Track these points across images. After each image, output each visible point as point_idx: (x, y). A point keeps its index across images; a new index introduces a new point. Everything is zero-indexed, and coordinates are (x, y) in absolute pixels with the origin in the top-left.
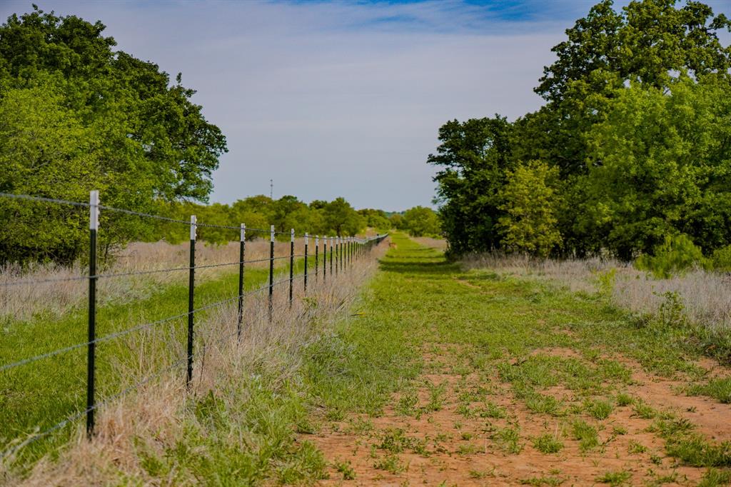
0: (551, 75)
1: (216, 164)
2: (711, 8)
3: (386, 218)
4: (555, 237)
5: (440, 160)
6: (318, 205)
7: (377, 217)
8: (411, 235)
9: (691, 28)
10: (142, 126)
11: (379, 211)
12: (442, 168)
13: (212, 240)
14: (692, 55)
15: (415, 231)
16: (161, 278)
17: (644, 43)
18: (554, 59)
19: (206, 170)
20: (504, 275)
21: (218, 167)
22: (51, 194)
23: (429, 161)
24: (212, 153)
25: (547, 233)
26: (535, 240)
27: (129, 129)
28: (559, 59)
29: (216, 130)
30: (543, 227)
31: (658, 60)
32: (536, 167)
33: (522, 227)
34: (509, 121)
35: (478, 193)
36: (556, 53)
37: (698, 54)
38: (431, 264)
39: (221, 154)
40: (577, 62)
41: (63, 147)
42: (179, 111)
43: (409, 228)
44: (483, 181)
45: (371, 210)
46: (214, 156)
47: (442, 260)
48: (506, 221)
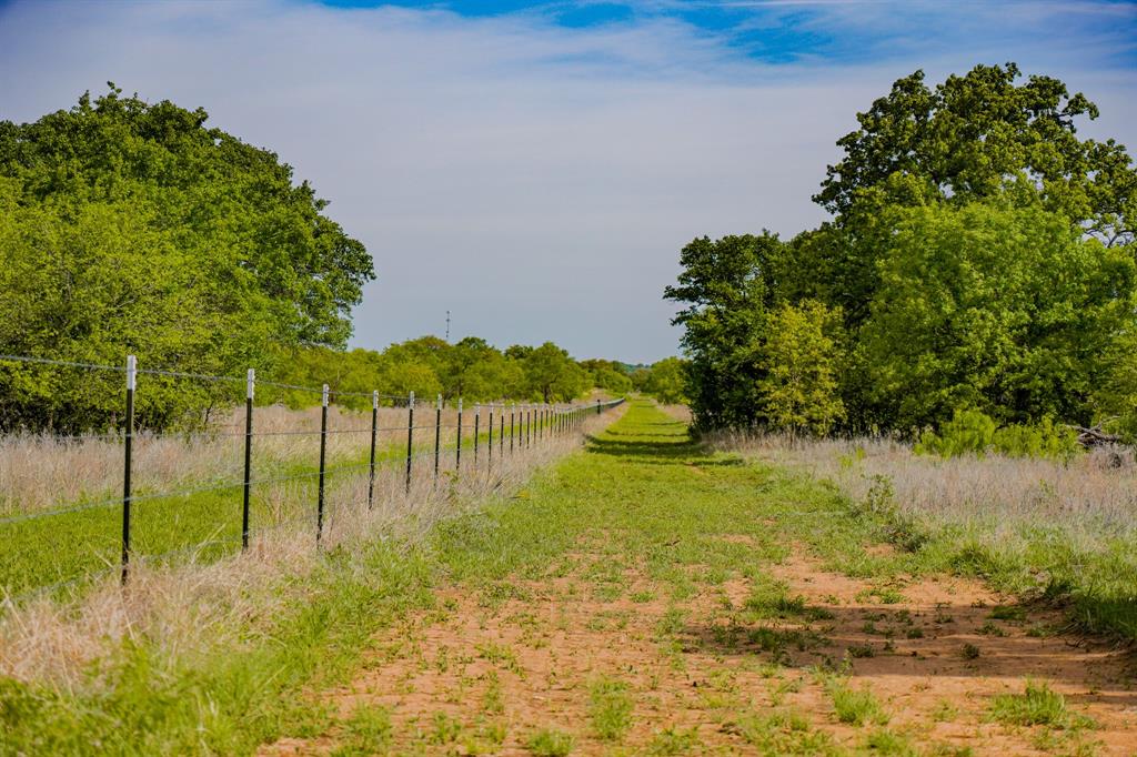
0: (837, 178)
1: (359, 297)
2: (1064, 85)
3: (625, 375)
4: (836, 408)
5: (682, 295)
6: (517, 353)
7: (611, 373)
8: (659, 401)
9: (1036, 114)
10: (257, 251)
11: (614, 363)
12: (685, 305)
13: (350, 405)
14: (1034, 154)
15: (666, 396)
16: (282, 454)
17: (970, 134)
18: (840, 156)
19: (344, 305)
20: (752, 459)
21: (360, 301)
22: (139, 341)
23: (665, 297)
24: (353, 280)
25: (824, 402)
26: (806, 413)
27: (241, 256)
28: (848, 154)
29: (359, 247)
30: (819, 394)
31: (985, 160)
32: (810, 309)
33: (788, 393)
34: (781, 239)
35: (736, 343)
36: (843, 148)
37: (1043, 152)
38: (668, 444)
39: (365, 281)
40: (875, 161)
41: (154, 280)
42: (307, 230)
43: (658, 391)
44: (742, 326)
45: (601, 361)
46: (355, 285)
47: (685, 439)
48: (767, 385)
